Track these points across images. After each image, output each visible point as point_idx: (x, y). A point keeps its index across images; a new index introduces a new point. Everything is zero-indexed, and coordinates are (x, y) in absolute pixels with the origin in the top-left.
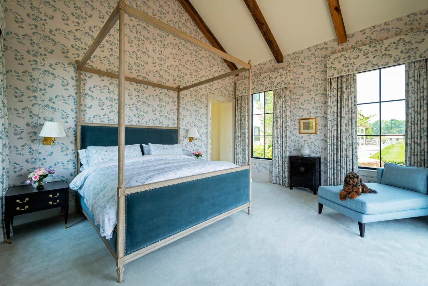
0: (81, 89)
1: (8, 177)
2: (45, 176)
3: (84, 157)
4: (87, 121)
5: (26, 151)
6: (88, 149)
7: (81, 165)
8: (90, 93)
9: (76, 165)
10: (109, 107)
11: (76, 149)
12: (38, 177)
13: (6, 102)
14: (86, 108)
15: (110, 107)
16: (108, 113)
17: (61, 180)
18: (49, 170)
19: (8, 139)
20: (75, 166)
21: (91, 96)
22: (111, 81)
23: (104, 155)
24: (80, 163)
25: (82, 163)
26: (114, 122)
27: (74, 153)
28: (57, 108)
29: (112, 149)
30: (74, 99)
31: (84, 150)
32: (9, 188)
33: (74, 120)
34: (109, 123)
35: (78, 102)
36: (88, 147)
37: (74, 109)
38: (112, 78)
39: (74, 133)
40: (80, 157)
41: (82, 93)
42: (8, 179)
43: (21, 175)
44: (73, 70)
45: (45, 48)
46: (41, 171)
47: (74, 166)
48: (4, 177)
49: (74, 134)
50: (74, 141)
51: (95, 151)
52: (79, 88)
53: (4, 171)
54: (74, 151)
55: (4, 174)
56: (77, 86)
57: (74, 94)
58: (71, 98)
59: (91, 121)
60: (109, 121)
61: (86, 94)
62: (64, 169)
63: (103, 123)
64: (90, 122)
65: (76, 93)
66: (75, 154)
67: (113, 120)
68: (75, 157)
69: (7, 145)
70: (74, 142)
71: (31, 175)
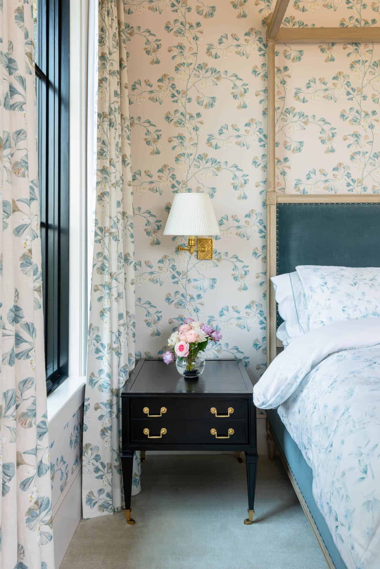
0: (277, 98)
1: (134, 335)
2: (201, 346)
3: (286, 299)
4: (291, 190)
5: (165, 275)
6: (298, 275)
7: (280, 321)
8: (299, 107)
9: (265, 318)
10: (348, 142)
11: (265, 273)
12: (187, 347)
13: (128, 151)
14: (288, 154)
15: (351, 140)
16: (347, 161)
17: (232, 357)
18: (210, 330)
19: (133, 242)
20: (264, 321)
21: (302, 115)
22: (354, 57)
23: (348, 295)
24: (278, 313)
25: (283, 315)
26: (365, 189)
27: (261, 284)
28: (222, 161)
29: (371, 276)
30: (260, 131)
31: (285, 276)
32: (136, 364)
33: (261, 188)
34: (351, 193)
35: (270, 136)
36: (298, 268)
37: (260, 161)
38: (356, 44)
39: (261, 227)
40: (278, 298)
41: (279, 108)
42: (134, 341)
43: (158, 334)
44: (257, 48)
45: (198, 7)
46: (192, 332)
47: (262, 323)
48: (122, 339)
49: (261, 231)
50: (260, 249)
51: (321, 282)
52: (271, 96)
53: (122, 322)
54: (261, 280)
55: (122, 329)
56: (266, 91)
57: (259, 117)
58: (254, 128)
59: (301, 188)
60: (349, 185)
61: (288, 111)
62: (239, 326)
63: (333, 193)
64: (298, 193)
65: (264, 113)
66: (264, 286)
67: (360, 182)
68: (265, 295)
69: (131, 258)
70: (260, 252)
71: (173, 340)
